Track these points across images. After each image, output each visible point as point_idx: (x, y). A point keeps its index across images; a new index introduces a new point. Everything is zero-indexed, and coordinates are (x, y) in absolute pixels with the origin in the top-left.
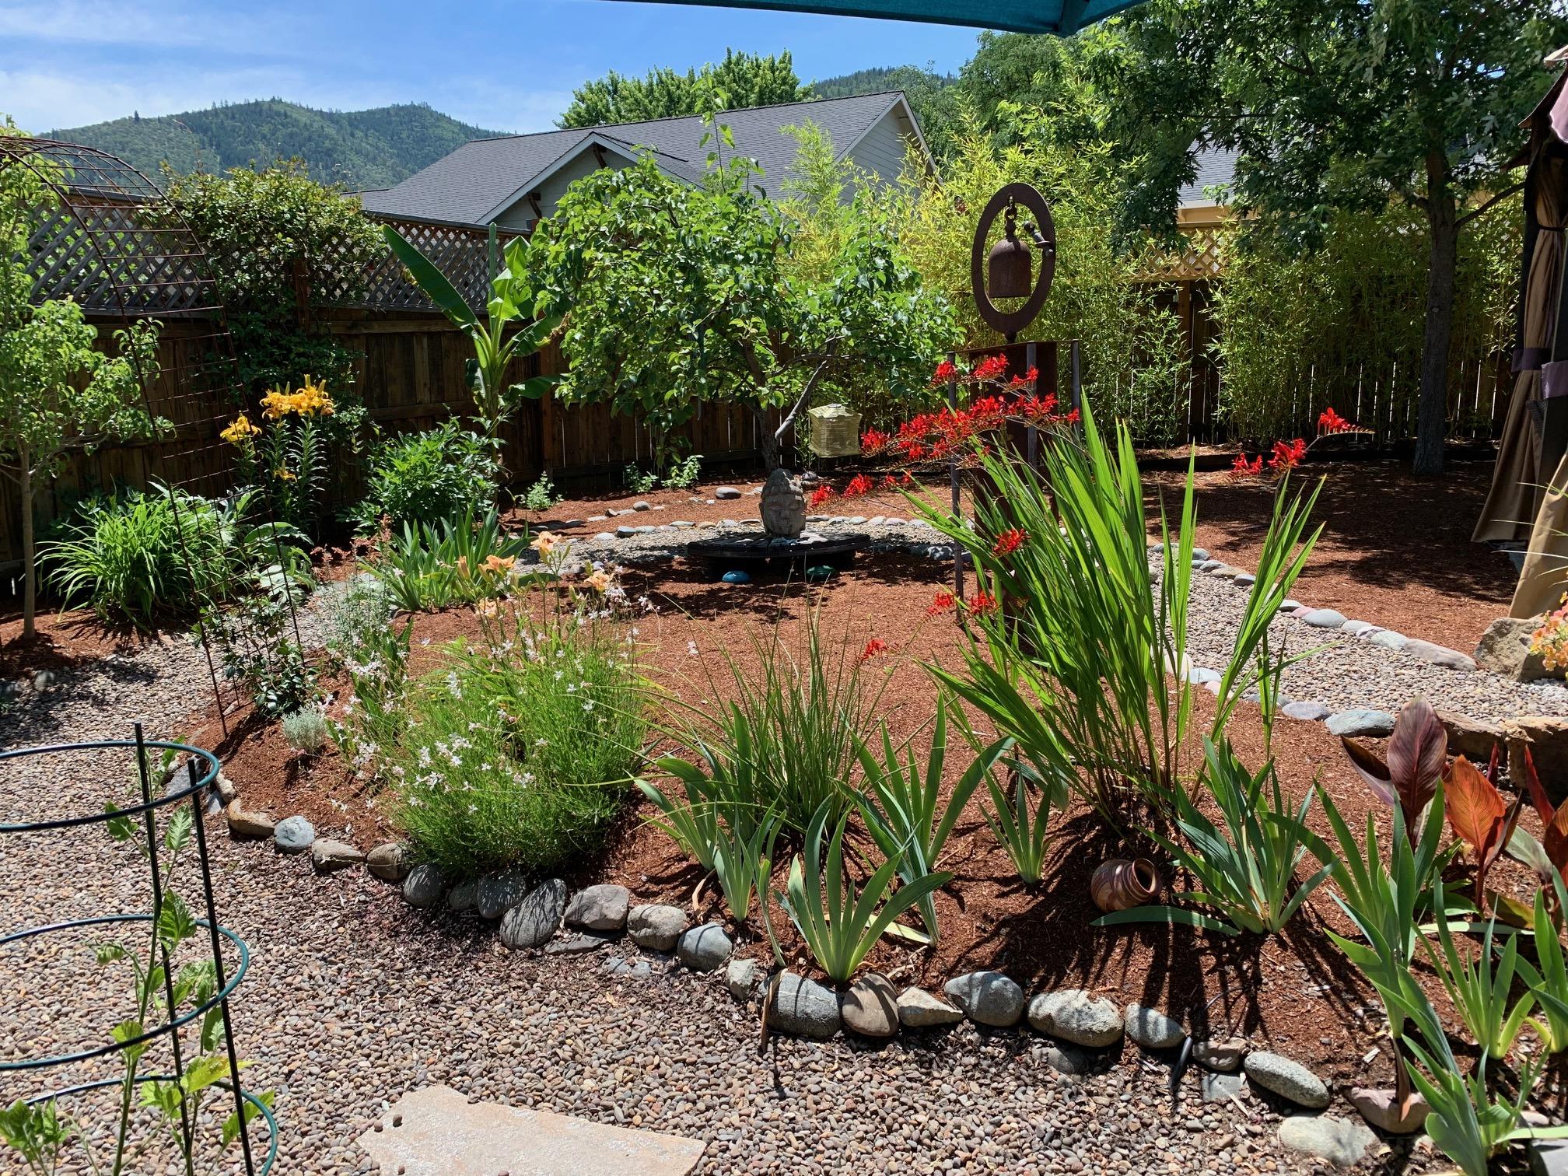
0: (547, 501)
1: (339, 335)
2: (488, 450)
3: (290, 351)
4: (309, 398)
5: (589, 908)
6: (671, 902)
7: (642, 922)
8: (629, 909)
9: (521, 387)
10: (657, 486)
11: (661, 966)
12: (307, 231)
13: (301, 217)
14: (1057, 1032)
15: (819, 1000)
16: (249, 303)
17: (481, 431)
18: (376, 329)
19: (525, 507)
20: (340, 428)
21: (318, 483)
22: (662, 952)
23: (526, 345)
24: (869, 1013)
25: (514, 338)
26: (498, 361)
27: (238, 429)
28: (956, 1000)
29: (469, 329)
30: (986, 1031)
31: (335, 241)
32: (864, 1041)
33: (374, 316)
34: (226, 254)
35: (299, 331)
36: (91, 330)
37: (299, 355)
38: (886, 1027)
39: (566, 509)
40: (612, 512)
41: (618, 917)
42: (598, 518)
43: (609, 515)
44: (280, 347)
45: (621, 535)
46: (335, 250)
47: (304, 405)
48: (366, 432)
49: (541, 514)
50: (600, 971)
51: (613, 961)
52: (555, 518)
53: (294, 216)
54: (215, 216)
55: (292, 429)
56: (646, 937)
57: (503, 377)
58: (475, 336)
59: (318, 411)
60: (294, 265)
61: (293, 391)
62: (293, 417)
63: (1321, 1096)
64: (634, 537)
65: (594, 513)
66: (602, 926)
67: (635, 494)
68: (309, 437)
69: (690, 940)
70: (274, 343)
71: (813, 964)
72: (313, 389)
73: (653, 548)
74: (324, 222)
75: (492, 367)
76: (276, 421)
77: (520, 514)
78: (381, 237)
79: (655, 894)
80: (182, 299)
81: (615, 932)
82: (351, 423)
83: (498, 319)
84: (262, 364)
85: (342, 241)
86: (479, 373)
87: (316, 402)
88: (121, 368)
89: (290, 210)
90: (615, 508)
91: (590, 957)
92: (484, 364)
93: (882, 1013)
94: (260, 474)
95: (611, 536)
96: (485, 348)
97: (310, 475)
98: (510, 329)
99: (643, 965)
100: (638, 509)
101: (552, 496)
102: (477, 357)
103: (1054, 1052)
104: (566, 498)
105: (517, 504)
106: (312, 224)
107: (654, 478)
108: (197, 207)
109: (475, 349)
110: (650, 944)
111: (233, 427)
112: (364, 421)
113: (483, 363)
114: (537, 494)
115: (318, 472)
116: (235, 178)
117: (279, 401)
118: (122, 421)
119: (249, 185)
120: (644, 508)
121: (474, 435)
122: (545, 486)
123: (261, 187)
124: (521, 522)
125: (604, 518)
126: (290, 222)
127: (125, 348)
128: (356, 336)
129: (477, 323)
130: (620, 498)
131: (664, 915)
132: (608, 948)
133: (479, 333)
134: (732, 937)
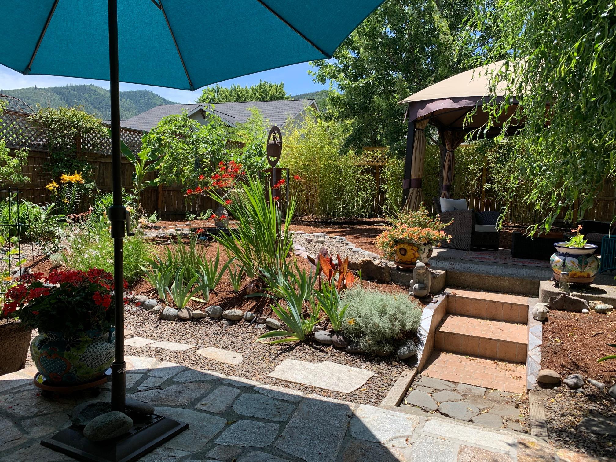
0: (156, 220)
1: (90, 161)
2: (134, 200)
3: (72, 164)
4: (76, 177)
6: (145, 295)
7: (137, 299)
8: (133, 297)
9: (149, 182)
10: (195, 219)
11: (138, 308)
12: (82, 127)
13: (80, 123)
14: (227, 317)
15: (173, 311)
16: (61, 149)
17: (133, 193)
18: (103, 160)
20: (86, 189)
21: (77, 205)
23: (152, 168)
24: (184, 314)
25: (148, 166)
26: (143, 173)
27: (52, 186)
28: (207, 312)
29: (134, 162)
30: (212, 319)
31: (92, 132)
32: (182, 320)
33: (103, 156)
34: (54, 133)
35: (77, 158)
36: (8, 150)
37: (75, 166)
38: (188, 317)
39: (162, 223)
40: (177, 225)
41: (131, 298)
44: (70, 163)
46: (92, 134)
47: (74, 179)
48: (94, 190)
49: (153, 224)
51: (127, 308)
52: (158, 225)
53: (78, 123)
54: (52, 121)
55: (70, 188)
57: (142, 179)
58: (135, 165)
59: (78, 182)
60: (77, 137)
61: (71, 175)
62: (70, 183)
63: (278, 326)
65: (171, 225)
67: (187, 221)
68: (75, 190)
69: (146, 303)
70: (67, 161)
71: (175, 305)
72: (77, 175)
74: (88, 125)
75: (140, 175)
76: (64, 184)
78: (106, 131)
79: (142, 295)
80: (39, 145)
82: (90, 188)
83: (143, 160)
84: (63, 167)
85: (94, 132)
86: (136, 177)
87: (78, 179)
88: (16, 161)
89: (77, 121)
90: (179, 224)
93: (187, 314)
94: (58, 200)
95: (174, 230)
96: (138, 168)
97: (74, 202)
98: (147, 163)
99: (134, 309)
100: (187, 225)
101: (158, 218)
102: (135, 171)
103: (226, 322)
104: (163, 220)
106: (84, 125)
107: (195, 216)
108: (47, 118)
109: (135, 169)
112: (94, 187)
113: (138, 174)
114: (153, 217)
115: (78, 202)
116: (60, 110)
117: (66, 178)
118: (14, 177)
119: (65, 112)
120: (189, 225)
121: (131, 195)
122: (156, 215)
123: (68, 113)
125: (174, 226)
126: (77, 124)
127: (18, 156)
128: (96, 162)
129: (136, 160)
131: (142, 298)
133: (137, 164)
134: (158, 302)
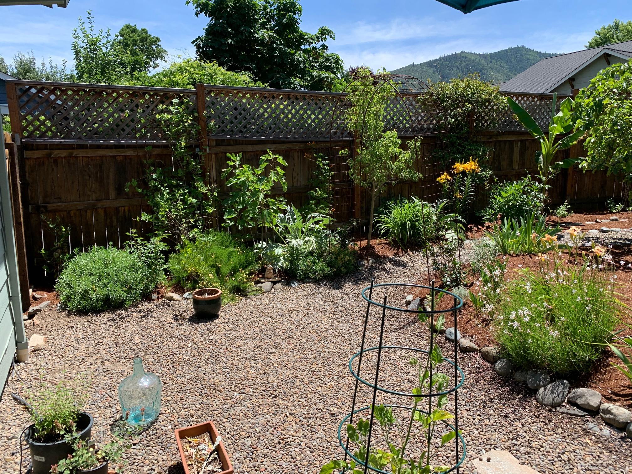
0: (566, 213)
1: (484, 141)
2: (542, 190)
3: (465, 148)
4: (471, 166)
5: (580, 397)
6: (624, 406)
7: (607, 411)
8: (601, 403)
9: (561, 163)
10: (623, 210)
11: (616, 434)
12: (477, 100)
13: (476, 96)
16: (452, 130)
17: (540, 181)
18: (500, 139)
19: (555, 215)
20: (481, 178)
21: (470, 200)
22: (617, 428)
23: (565, 145)
25: (559, 142)
26: (551, 152)
27: (443, 178)
29: (540, 138)
31: (487, 104)
33: (499, 134)
34: (446, 111)
35: (469, 140)
36: (399, 141)
37: (468, 150)
39: (574, 217)
40: (598, 220)
41: (595, 406)
42: (590, 223)
43: (596, 222)
44: (461, 146)
45: (603, 231)
46: (487, 107)
47: (469, 168)
48: (491, 180)
49: (563, 219)
50: (584, 427)
51: (591, 425)
52: (570, 221)
53: (472, 95)
54: (444, 97)
55: (463, 178)
56: (609, 419)
57: (552, 159)
58: (542, 141)
59: (473, 171)
60: (470, 114)
61: (465, 163)
62: (464, 173)
64: (610, 233)
65: (589, 220)
66: (587, 407)
67: (611, 213)
68: (469, 182)
70: (460, 145)
72: (473, 163)
73: (620, 239)
74: (484, 97)
75: (548, 154)
76: (457, 174)
77: (553, 218)
78: (506, 101)
79: (615, 401)
80: (429, 128)
81: (594, 412)
82: (485, 177)
83: (553, 134)
84: (454, 153)
85: (490, 104)
86: (541, 157)
87: (473, 167)
88: (407, 155)
89: (472, 93)
90: (600, 219)
91: (579, 419)
92: (544, 153)
94: (449, 195)
95: (597, 231)
96: (545, 146)
97: (468, 196)
98: (558, 138)
99: (607, 431)
100: (612, 220)
101: (569, 211)
102: (541, 150)
104: (575, 212)
105: (552, 214)
106: (479, 98)
107: (623, 206)
108: (439, 95)
109: (541, 147)
110: (612, 422)
111: (442, 177)
112: (491, 176)
114: (562, 210)
115: (470, 195)
116: (452, 82)
117: (460, 166)
118: (405, 173)
119: (457, 85)
120: (616, 220)
121: (537, 183)
122: (566, 207)
123: (462, 85)
124: (553, 221)
125: (594, 223)
126: (471, 98)
127: (409, 147)
128: (491, 142)
129: (544, 136)
130: (603, 214)
132: (588, 418)
133: (544, 140)
